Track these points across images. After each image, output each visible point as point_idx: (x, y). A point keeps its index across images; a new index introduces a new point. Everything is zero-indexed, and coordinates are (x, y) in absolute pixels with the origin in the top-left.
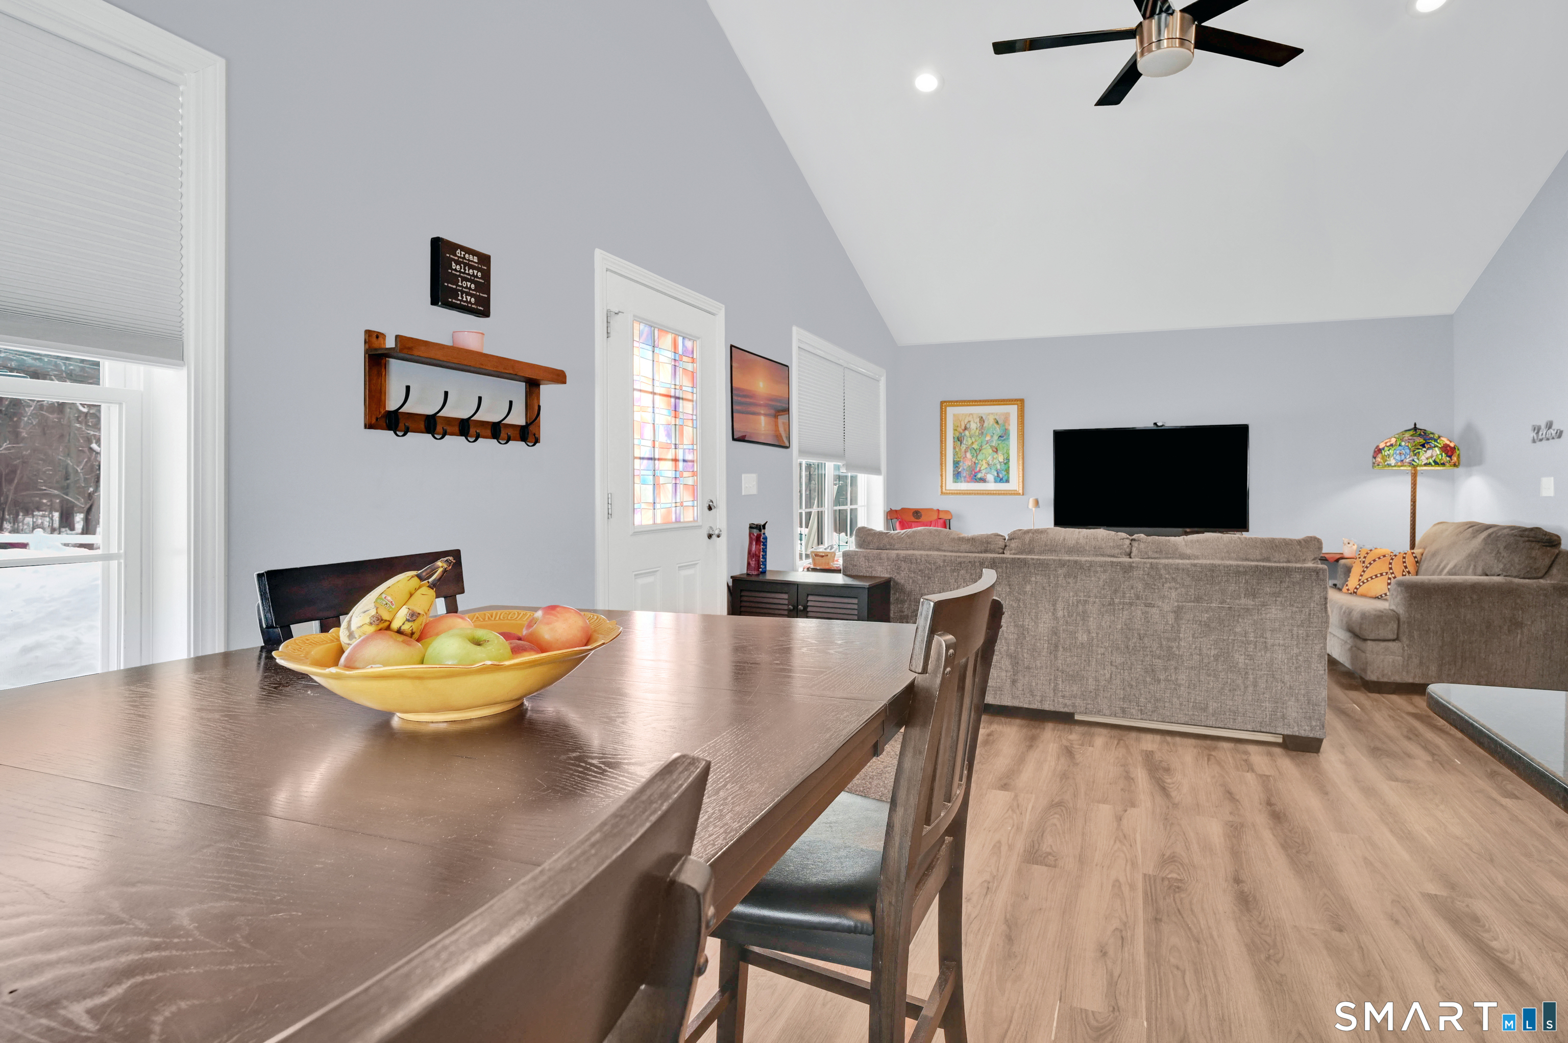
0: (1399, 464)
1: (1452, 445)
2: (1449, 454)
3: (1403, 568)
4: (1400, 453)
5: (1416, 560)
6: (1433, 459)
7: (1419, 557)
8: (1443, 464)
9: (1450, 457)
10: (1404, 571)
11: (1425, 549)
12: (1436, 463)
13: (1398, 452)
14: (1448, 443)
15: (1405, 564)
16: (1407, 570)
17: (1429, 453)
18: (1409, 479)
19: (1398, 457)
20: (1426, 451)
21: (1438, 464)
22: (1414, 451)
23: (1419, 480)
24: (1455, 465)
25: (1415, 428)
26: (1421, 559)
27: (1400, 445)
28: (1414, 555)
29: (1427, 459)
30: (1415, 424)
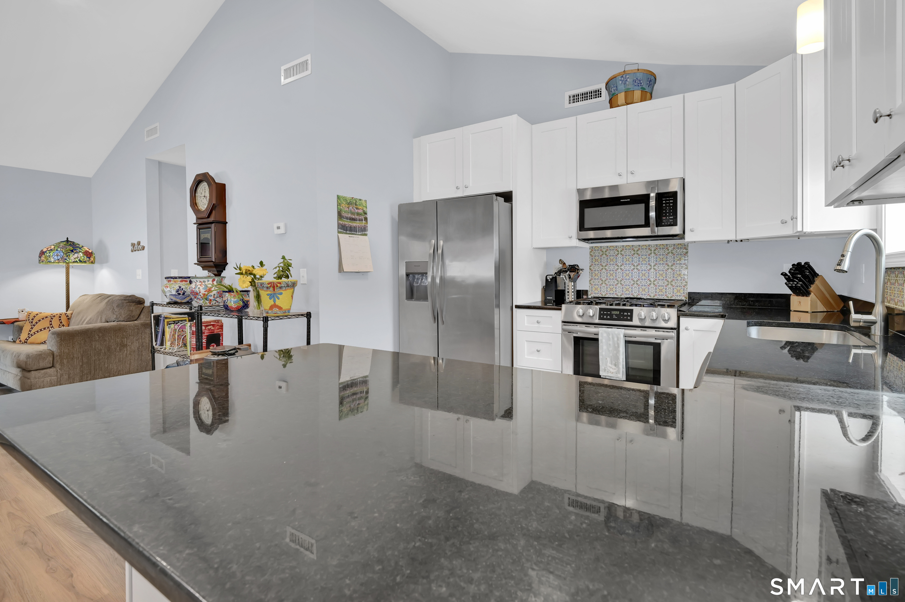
0: (57, 261)
1: (90, 251)
2: (89, 256)
3: (60, 323)
4: (57, 255)
5: (68, 317)
6: (79, 259)
7: (70, 316)
8: (85, 262)
9: (89, 258)
10: (60, 325)
11: (73, 311)
12: (80, 261)
13: (56, 254)
14: (88, 250)
15: (60, 321)
16: (62, 324)
17: (76, 255)
18: (64, 270)
19: (56, 257)
20: (74, 254)
21: (82, 262)
22: (66, 254)
23: (71, 270)
24: (92, 262)
25: (67, 241)
26: (71, 317)
27: (57, 250)
28: (67, 315)
29: (75, 259)
30: (67, 238)
